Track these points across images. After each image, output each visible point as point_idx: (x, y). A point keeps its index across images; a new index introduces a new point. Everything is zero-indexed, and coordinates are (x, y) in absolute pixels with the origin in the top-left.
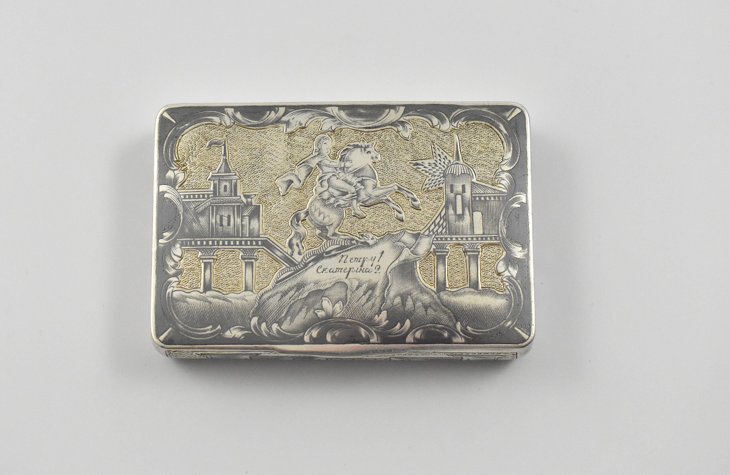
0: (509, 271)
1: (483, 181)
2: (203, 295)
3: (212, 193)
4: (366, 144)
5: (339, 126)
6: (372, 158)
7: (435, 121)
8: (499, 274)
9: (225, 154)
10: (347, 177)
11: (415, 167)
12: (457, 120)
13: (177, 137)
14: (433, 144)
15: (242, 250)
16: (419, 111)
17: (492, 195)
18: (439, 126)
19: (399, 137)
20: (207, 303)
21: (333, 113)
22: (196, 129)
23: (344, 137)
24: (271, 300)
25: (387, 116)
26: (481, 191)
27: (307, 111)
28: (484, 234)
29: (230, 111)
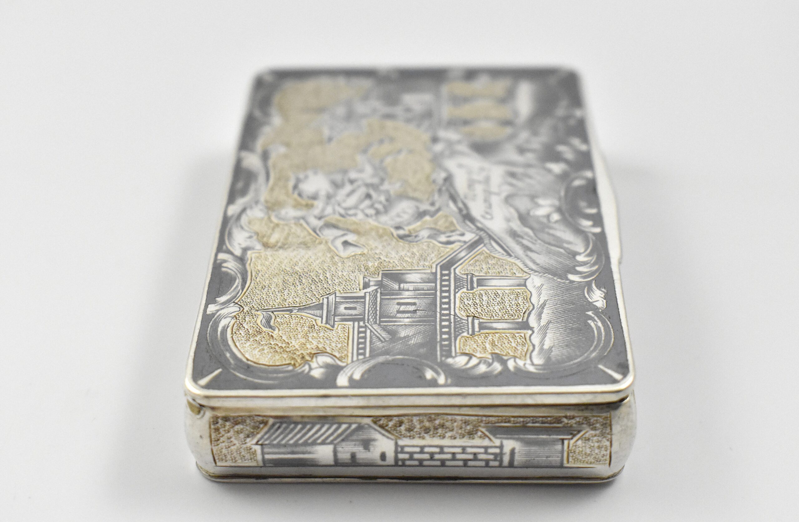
2: (536, 330)
5: (260, 203)
9: (289, 311)
10: (344, 193)
12: (269, 113)
13: (249, 366)
15: (457, 290)
20: (550, 326)
21: (238, 209)
22: (238, 344)
24: (538, 261)
25: (253, 164)
27: (229, 232)
29: (212, 308)
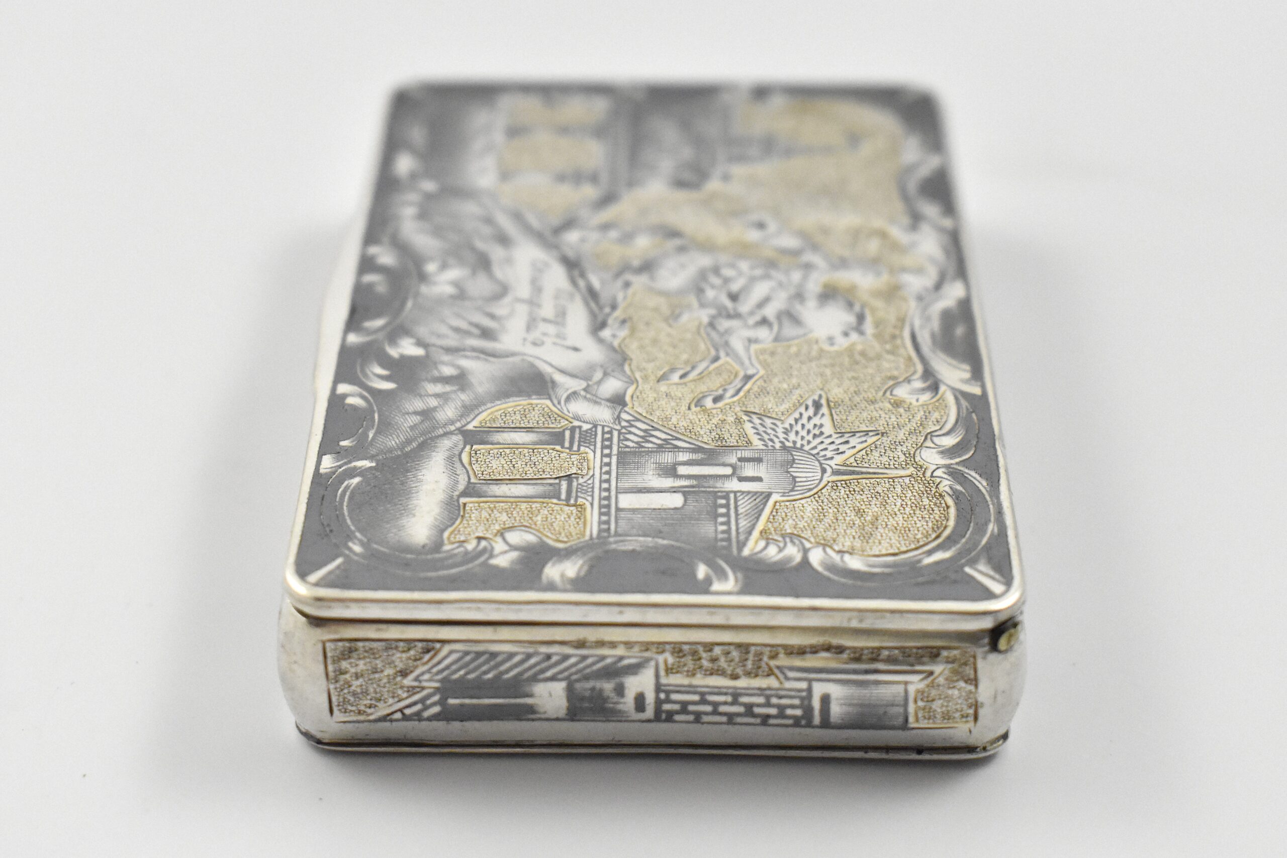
0: (505, 552)
1: (774, 513)
7: (947, 442)
8: (501, 533)
10: (776, 302)
11: (809, 403)
14: (878, 434)
16: (972, 416)
17: (733, 527)
18: (933, 446)
19: (893, 381)
25: (950, 367)
26: (744, 510)
27: (950, 255)
28: (618, 509)
29: (935, 161)
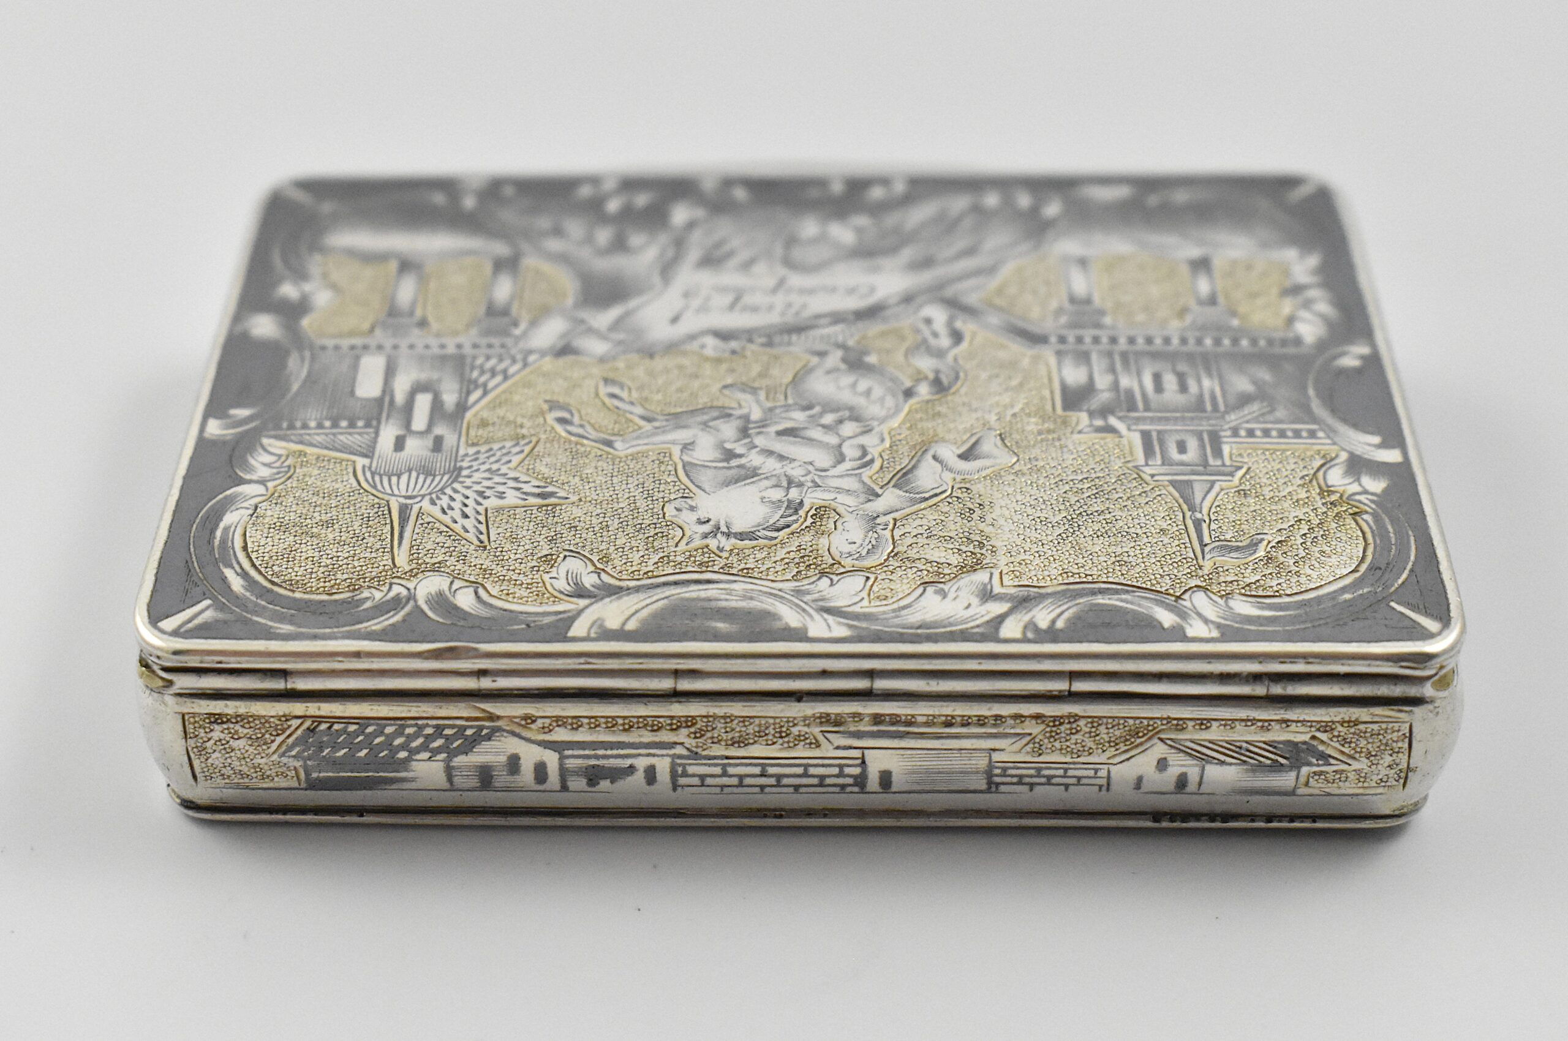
3: (1225, 440)
4: (713, 543)
5: (803, 588)
6: (692, 509)
7: (465, 600)
9: (1198, 524)
10: (778, 465)
11: (550, 489)
12: (389, 601)
14: (482, 542)
16: (519, 624)
17: (312, 432)
18: (454, 587)
19: (595, 558)
21: (825, 620)
22: (1313, 586)
23: (787, 561)
25: (632, 610)
27: (919, 627)
